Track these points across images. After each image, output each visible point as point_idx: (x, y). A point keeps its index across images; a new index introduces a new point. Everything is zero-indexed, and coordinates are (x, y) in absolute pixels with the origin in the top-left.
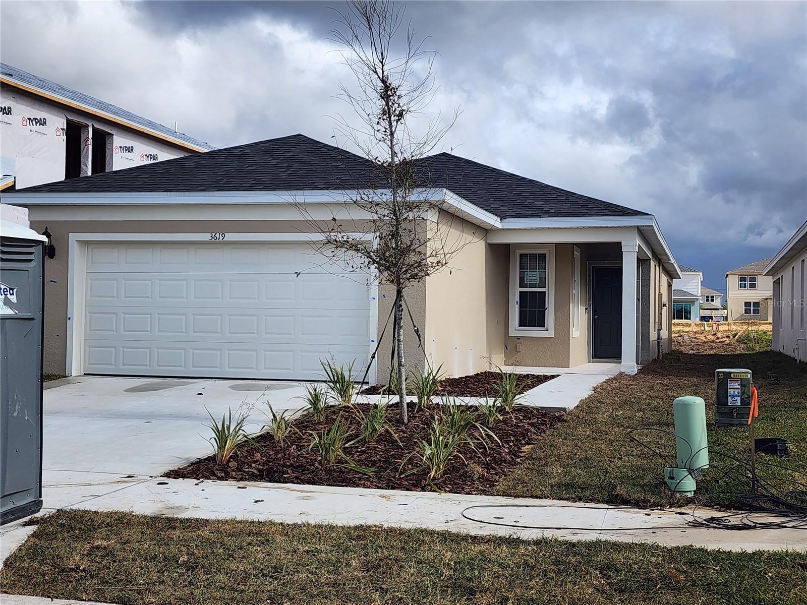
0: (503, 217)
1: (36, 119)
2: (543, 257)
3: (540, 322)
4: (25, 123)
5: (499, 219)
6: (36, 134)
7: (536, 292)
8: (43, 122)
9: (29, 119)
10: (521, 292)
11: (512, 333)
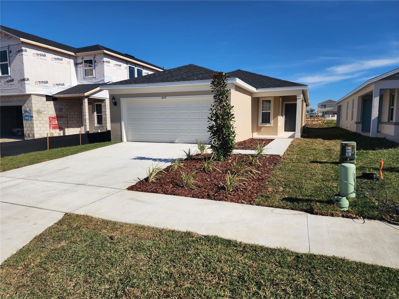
0: (257, 88)
1: (118, 65)
2: (269, 101)
3: (268, 122)
4: (114, 66)
5: (256, 89)
6: (118, 69)
7: (267, 112)
8: (120, 66)
9: (116, 65)
10: (262, 112)
11: (260, 125)
